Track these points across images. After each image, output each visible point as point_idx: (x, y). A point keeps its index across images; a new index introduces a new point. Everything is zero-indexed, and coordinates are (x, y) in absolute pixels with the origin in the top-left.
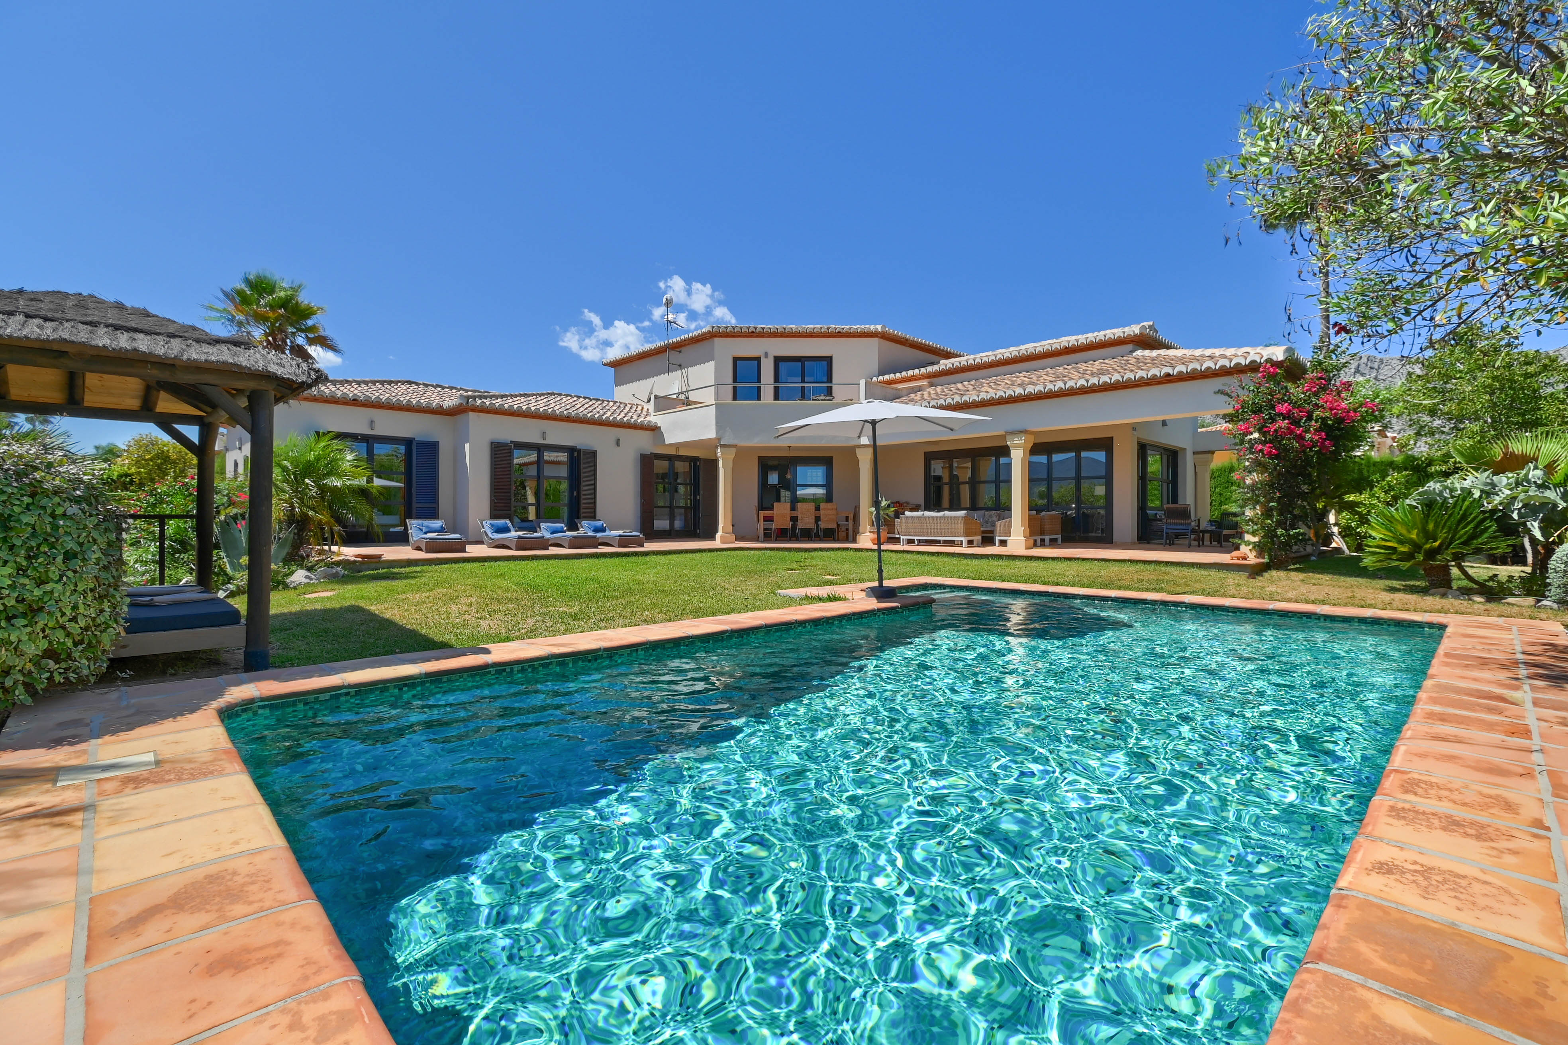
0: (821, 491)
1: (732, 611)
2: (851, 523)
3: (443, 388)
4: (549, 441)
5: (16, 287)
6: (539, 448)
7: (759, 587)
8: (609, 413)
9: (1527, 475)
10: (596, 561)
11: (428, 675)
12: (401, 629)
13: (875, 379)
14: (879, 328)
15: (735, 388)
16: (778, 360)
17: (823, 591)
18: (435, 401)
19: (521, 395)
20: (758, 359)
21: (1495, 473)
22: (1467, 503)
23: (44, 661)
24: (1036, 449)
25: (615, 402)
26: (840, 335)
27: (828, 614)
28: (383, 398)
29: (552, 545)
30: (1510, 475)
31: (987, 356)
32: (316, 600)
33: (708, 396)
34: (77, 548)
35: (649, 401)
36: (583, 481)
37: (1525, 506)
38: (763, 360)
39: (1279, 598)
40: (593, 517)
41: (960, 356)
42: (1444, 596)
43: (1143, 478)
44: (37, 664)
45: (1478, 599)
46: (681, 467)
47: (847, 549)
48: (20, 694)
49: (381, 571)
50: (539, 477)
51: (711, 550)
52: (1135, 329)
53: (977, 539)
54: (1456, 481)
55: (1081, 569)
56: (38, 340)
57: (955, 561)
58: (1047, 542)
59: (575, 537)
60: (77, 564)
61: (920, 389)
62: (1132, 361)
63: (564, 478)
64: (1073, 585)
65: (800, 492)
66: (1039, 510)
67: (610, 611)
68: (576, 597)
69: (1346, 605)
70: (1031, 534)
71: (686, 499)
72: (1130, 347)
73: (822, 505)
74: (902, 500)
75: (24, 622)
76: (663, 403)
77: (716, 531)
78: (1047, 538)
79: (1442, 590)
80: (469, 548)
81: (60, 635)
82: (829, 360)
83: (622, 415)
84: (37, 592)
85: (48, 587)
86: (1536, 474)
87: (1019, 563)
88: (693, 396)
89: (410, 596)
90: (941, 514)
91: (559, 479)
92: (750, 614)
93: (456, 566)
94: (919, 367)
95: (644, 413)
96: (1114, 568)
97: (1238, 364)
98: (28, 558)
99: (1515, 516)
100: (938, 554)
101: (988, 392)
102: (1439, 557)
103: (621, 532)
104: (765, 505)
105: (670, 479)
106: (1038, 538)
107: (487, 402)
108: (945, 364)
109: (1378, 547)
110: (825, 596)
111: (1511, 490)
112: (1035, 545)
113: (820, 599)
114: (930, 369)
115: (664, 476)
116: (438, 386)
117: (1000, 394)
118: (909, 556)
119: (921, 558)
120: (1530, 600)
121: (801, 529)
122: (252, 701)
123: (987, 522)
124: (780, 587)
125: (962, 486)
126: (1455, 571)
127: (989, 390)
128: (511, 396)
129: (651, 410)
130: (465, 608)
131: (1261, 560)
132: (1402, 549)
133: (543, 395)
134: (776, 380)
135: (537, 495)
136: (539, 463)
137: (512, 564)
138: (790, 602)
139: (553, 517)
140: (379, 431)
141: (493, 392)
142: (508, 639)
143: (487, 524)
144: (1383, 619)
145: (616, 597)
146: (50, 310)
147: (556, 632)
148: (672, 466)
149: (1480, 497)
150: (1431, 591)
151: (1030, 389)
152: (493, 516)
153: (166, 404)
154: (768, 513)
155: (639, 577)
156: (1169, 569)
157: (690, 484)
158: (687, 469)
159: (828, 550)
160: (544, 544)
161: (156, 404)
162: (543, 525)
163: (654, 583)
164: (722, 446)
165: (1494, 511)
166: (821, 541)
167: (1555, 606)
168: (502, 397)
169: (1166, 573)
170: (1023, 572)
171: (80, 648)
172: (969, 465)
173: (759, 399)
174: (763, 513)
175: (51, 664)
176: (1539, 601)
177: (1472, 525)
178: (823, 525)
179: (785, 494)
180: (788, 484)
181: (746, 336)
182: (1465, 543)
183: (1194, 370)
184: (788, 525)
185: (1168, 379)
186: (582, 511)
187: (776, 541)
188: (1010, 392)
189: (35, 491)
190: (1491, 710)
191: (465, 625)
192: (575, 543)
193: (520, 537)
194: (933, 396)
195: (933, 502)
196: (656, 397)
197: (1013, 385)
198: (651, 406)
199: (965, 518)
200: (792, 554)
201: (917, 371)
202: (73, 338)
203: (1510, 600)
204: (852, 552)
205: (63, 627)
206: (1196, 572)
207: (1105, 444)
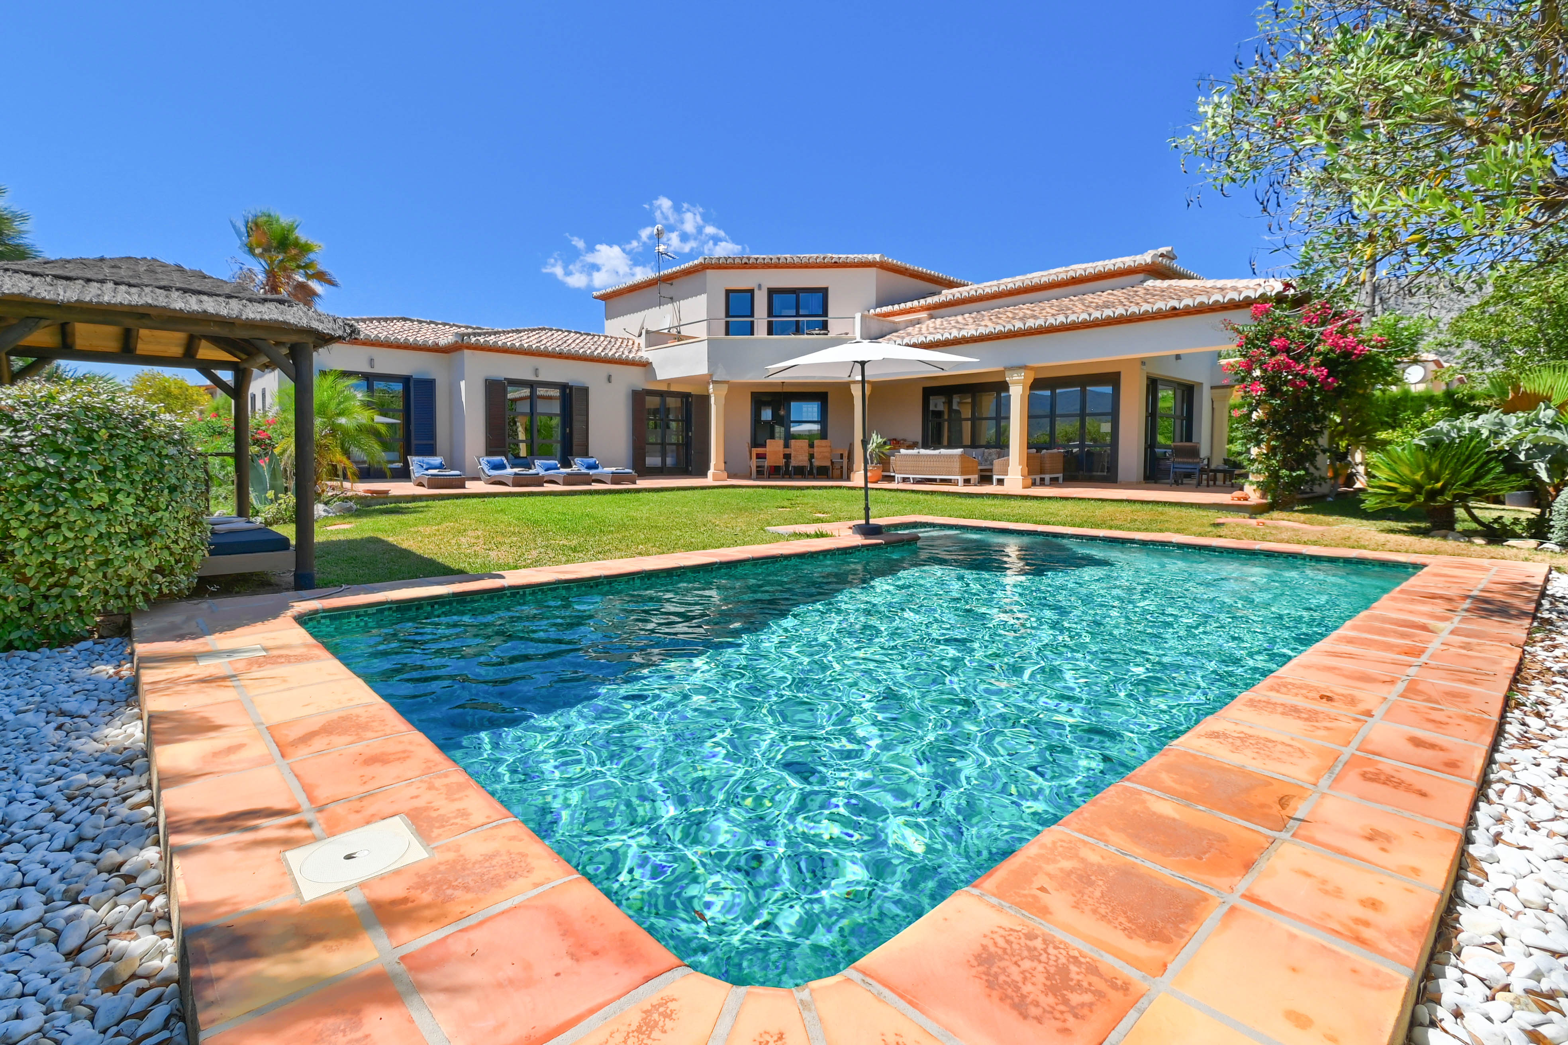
0: (815, 427)
1: (722, 545)
2: (845, 460)
3: (437, 324)
4: (542, 378)
5: (98, 256)
6: (532, 385)
7: (748, 524)
8: (600, 349)
9: (1537, 415)
10: (590, 497)
11: (455, 594)
12: (420, 558)
13: (872, 311)
14: (877, 257)
15: (727, 323)
16: (772, 292)
17: (811, 529)
18: (431, 338)
19: (513, 331)
20: (752, 292)
21: (1506, 413)
22: (1473, 443)
23: (155, 575)
24: (1037, 384)
25: (606, 337)
26: (836, 265)
27: (813, 549)
28: (382, 336)
29: (547, 482)
30: (1521, 414)
31: (989, 287)
32: (338, 532)
33: (700, 331)
34: (177, 483)
35: (640, 335)
36: (576, 418)
37: (1536, 446)
38: (756, 292)
39: (1272, 538)
40: (585, 454)
41: (964, 285)
42: (1445, 537)
43: (1152, 415)
44: (150, 577)
45: (1479, 541)
46: (672, 402)
47: (840, 487)
48: (140, 601)
49: (389, 506)
50: (532, 413)
51: (703, 488)
52: (1146, 258)
53: (974, 477)
54: (1465, 420)
55: (1077, 508)
56: (130, 305)
57: (948, 500)
58: (1047, 481)
59: (569, 474)
60: (178, 496)
61: (919, 322)
62: (1141, 292)
63: (556, 415)
64: (1064, 525)
65: (795, 429)
66: (1039, 449)
67: (606, 545)
68: (574, 532)
69: (1337, 546)
70: (1030, 473)
71: (677, 435)
72: (1141, 276)
73: (816, 442)
74: (899, 437)
75: (143, 543)
76: (655, 338)
77: (708, 468)
78: (1047, 477)
79: (1443, 532)
80: (468, 484)
81: (166, 553)
82: (824, 291)
83: (614, 350)
84: (152, 519)
85: (160, 514)
86: (1547, 414)
87: (1013, 503)
88: (685, 331)
89: (421, 529)
90: (937, 452)
91: (551, 416)
92: (739, 548)
93: (458, 501)
94: (918, 298)
95: (636, 348)
96: (1109, 508)
97: (1247, 297)
98: (144, 490)
99: (1522, 457)
100: (933, 493)
101: (987, 326)
102: (1439, 498)
103: (613, 469)
104: (759, 441)
105: (662, 413)
106: (1038, 478)
107: (482, 339)
108: (947, 294)
109: (1380, 487)
110: (813, 533)
111: (1519, 430)
112: (1034, 484)
113: (808, 536)
114: (930, 300)
115: (655, 412)
116: (431, 322)
117: (999, 328)
118: (902, 495)
119: (913, 496)
120: (1533, 543)
121: (794, 467)
122: (316, 612)
123: (986, 461)
124: (769, 524)
125: (964, 423)
126: (1460, 512)
127: (989, 324)
128: (504, 332)
129: (643, 345)
130: (473, 541)
131: (1264, 501)
132: (1403, 489)
133: (534, 330)
134: (770, 314)
135: (529, 430)
136: (532, 398)
137: (511, 500)
138: (778, 537)
139: (548, 455)
140: (378, 369)
141: (487, 328)
142: (516, 567)
143: (484, 460)
144: (1367, 559)
145: (611, 532)
146: (131, 277)
147: (559, 563)
148: (664, 402)
149: (1488, 438)
150: (1432, 533)
151: (1031, 323)
152: (489, 453)
153: (207, 352)
154: (760, 450)
155: (632, 513)
156: (1167, 509)
157: (682, 421)
158: (679, 404)
159: (820, 488)
160: (538, 481)
161: (197, 351)
162: (537, 462)
163: (648, 519)
164: (714, 382)
165: (1501, 451)
166: (815, 479)
167: (1557, 549)
168: (495, 333)
169: (1162, 514)
170: (1016, 511)
171: (180, 565)
172: (969, 400)
173: (752, 333)
174: (755, 451)
175: (160, 577)
176: (1542, 543)
177: (1475, 466)
178: (817, 463)
179: (779, 430)
180: (783, 421)
181: (738, 268)
182: (1468, 484)
183: (1202, 303)
184: (782, 462)
185: (1174, 313)
186: (575, 448)
187: (769, 478)
188: (1009, 327)
189: (147, 436)
190: (1403, 635)
191: (476, 555)
192: (569, 480)
193: (516, 474)
194: (931, 330)
195: (932, 439)
196: (647, 332)
197: (1013, 318)
198: (642, 341)
199: (961, 456)
200: (784, 492)
201: (915, 303)
202: (156, 303)
203: (1512, 542)
204: (845, 491)
205: (168, 548)
206: (1194, 512)
207: (1113, 379)
